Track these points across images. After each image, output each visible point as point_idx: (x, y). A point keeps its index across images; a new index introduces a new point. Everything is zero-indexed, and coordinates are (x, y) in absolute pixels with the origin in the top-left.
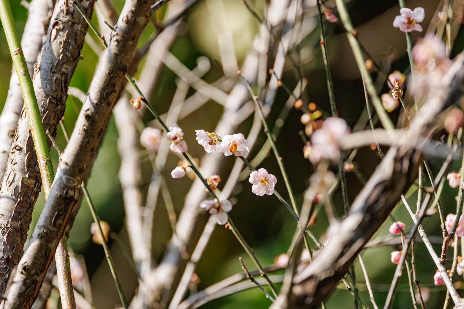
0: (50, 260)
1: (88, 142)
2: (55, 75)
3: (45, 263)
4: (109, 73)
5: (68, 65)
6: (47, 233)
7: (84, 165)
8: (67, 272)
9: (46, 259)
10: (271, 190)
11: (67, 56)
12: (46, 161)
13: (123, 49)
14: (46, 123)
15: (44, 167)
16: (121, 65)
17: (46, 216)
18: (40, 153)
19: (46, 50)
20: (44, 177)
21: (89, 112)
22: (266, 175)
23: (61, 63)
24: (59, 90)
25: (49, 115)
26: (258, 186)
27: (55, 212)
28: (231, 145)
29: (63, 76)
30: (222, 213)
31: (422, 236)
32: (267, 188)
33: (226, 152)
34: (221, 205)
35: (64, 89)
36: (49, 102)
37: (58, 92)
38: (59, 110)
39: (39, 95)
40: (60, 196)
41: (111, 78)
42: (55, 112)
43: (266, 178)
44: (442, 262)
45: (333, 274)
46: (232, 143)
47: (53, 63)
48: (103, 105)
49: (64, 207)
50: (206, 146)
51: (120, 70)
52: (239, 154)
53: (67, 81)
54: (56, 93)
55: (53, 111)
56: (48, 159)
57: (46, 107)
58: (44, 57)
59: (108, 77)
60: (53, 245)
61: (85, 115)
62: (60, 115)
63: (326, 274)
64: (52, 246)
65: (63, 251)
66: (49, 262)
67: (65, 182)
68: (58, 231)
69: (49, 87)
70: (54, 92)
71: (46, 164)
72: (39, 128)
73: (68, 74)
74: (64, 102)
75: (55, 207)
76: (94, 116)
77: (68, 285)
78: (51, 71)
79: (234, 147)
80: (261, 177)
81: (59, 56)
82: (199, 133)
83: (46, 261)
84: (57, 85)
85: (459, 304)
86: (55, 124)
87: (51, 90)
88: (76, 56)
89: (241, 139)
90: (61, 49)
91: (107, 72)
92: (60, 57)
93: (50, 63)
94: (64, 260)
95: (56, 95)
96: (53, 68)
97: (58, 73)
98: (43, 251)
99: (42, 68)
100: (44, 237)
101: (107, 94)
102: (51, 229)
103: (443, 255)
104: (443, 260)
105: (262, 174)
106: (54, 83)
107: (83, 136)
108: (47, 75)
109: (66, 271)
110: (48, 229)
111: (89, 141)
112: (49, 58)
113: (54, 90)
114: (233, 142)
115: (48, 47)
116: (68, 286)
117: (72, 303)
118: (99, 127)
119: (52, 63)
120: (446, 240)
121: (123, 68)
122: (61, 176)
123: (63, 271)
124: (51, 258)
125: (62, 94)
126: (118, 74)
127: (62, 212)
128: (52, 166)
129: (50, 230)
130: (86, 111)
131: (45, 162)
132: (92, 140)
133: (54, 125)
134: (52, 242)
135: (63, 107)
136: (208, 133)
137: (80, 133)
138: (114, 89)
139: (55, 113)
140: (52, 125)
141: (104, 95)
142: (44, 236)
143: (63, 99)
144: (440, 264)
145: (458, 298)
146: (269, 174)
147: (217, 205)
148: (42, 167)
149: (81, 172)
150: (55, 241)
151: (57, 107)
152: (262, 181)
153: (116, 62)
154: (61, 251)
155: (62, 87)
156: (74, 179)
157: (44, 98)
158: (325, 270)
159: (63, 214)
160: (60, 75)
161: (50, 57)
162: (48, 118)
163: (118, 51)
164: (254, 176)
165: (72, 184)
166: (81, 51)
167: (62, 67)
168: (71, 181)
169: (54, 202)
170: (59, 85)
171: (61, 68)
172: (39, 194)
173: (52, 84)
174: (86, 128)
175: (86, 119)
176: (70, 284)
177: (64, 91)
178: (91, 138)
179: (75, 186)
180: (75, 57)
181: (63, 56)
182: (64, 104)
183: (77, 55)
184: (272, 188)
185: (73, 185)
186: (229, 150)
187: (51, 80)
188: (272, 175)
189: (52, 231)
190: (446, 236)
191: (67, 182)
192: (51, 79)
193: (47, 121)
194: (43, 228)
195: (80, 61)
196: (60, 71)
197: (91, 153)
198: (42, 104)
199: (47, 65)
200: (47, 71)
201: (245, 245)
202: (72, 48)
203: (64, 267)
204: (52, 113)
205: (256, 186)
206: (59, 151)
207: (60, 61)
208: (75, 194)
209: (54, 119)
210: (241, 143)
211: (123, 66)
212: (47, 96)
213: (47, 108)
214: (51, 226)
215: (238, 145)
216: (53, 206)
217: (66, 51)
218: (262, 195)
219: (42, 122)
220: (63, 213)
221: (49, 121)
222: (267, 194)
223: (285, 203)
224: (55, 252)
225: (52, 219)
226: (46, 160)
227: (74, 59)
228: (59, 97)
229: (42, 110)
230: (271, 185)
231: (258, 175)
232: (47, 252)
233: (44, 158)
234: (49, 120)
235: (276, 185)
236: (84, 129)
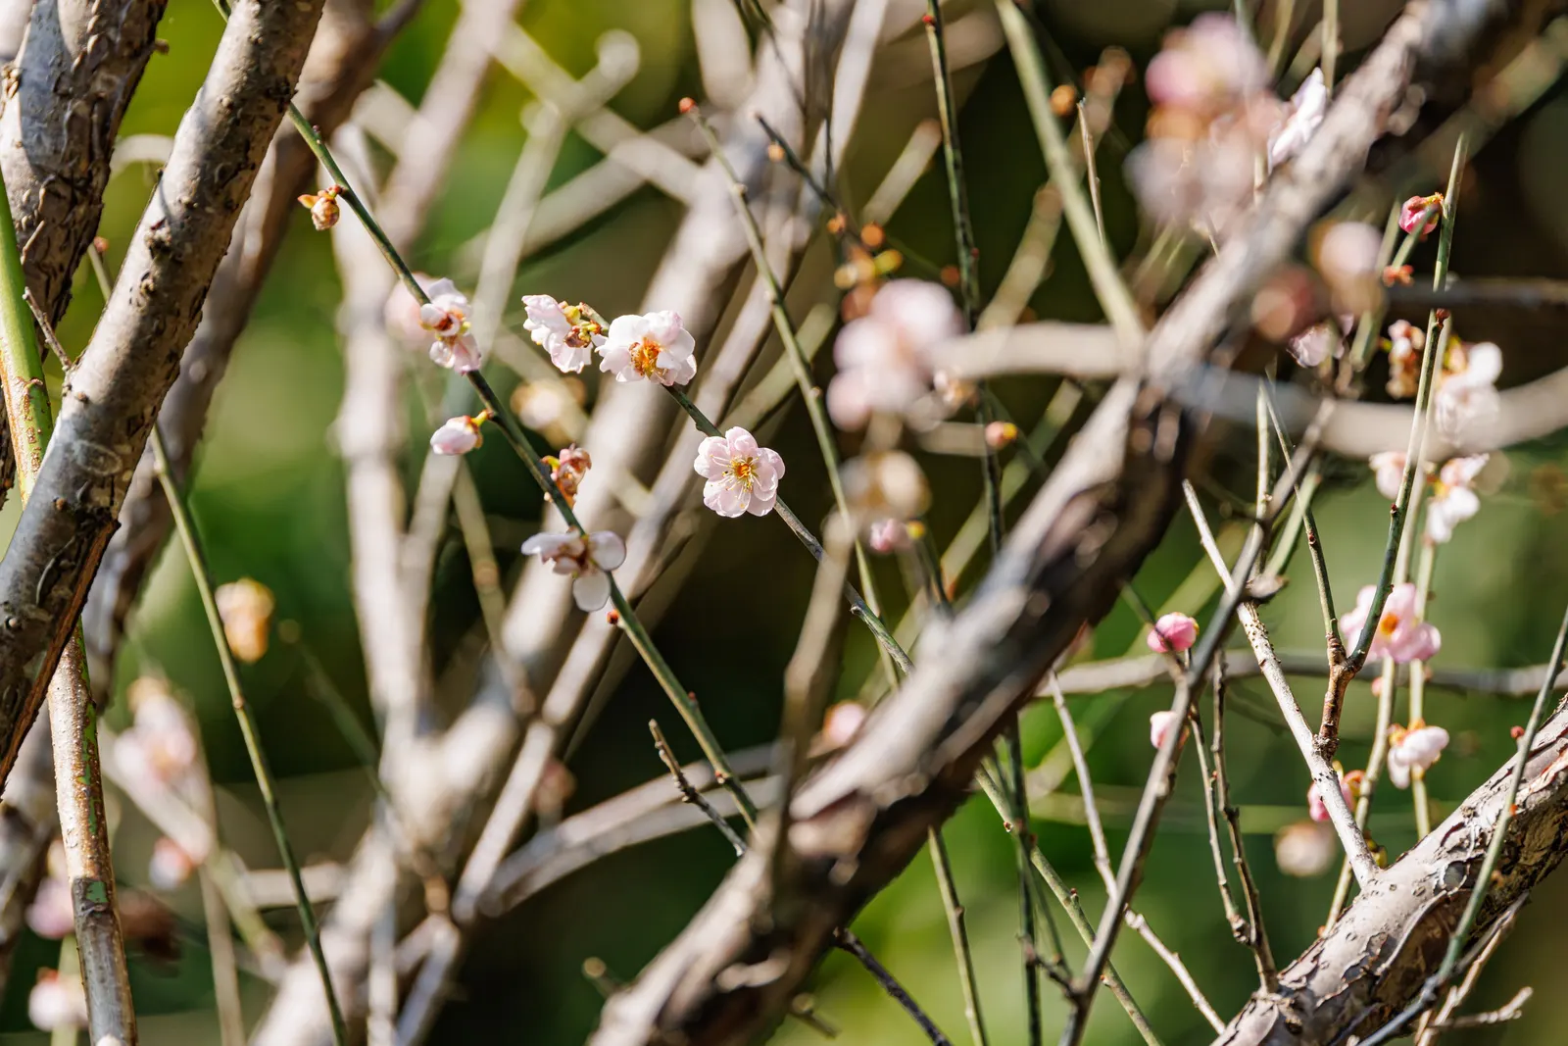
0: (29, 717)
1: (159, 332)
2: (69, 103)
3: (12, 726)
4: (230, 106)
5: (111, 72)
6: (17, 629)
7: (143, 407)
8: (86, 757)
9: (12, 716)
10: (767, 501)
11: (111, 43)
12: (29, 390)
13: (277, 28)
14: (33, 262)
15: (22, 408)
16: (273, 79)
17: (16, 572)
18: (10, 362)
19: (44, 20)
20: (19, 441)
21: (163, 233)
22: (749, 450)
23: (91, 65)
24: (80, 154)
25: (45, 236)
26: (724, 485)
27: (48, 561)
28: (637, 348)
29: (96, 108)
30: (594, 573)
31: (1260, 659)
32: (752, 491)
33: (621, 370)
34: (591, 546)
35: (97, 151)
36: (48, 192)
37: (79, 160)
38: (81, 221)
39: (15, 170)
40: (65, 506)
41: (237, 122)
42: (67, 224)
43: (750, 459)
44: (1321, 747)
45: (922, 787)
46: (642, 343)
47: (64, 63)
48: (209, 210)
49: (77, 545)
50: (558, 350)
51: (267, 95)
52: (664, 377)
53: (107, 124)
54: (71, 164)
55: (58, 222)
56: (35, 381)
57: (37, 208)
58: (36, 45)
59: (228, 116)
60: (39, 668)
61: (149, 243)
62: (86, 234)
63: (898, 788)
64: (33, 670)
65: (75, 688)
66: (24, 724)
67: (80, 462)
68: (54, 622)
69: (47, 142)
70: (65, 161)
71: (29, 398)
72: (10, 277)
73: (113, 101)
74: (97, 194)
75: (46, 544)
76: (181, 245)
77: (89, 801)
78: (56, 90)
79: (646, 355)
80: (732, 455)
81: (83, 41)
82: (533, 307)
83: (15, 721)
84: (76, 137)
85: (1372, 887)
86: (66, 267)
87: (56, 152)
88: (142, 42)
89: (670, 328)
90: (91, 17)
91: (226, 101)
92: (86, 46)
93: (52, 65)
94: (76, 718)
95: (72, 171)
96: (65, 79)
97: (79, 97)
98: (3, 690)
99: (26, 79)
100: (8, 642)
101: (222, 173)
102: (33, 615)
103: (1326, 726)
104: (1328, 740)
105: (737, 448)
106: (65, 132)
107: (143, 311)
108: (43, 102)
109: (81, 753)
110: (22, 616)
111: (161, 327)
112: (51, 45)
113: (65, 154)
114: (645, 339)
115: (48, 10)
116: (87, 805)
117: (98, 858)
118: (195, 281)
119: (60, 64)
120: (1336, 674)
121: (278, 89)
122: (67, 440)
123: (73, 752)
124: (31, 710)
125: (90, 168)
126: (263, 108)
127: (70, 561)
128: (49, 405)
129: (29, 620)
130: (153, 229)
131: (25, 392)
132: (170, 326)
133: (61, 268)
134: (34, 658)
135: (95, 208)
136: (564, 308)
137: (134, 301)
138: (247, 158)
139: (66, 231)
140: (54, 270)
141: (213, 177)
142: (8, 638)
143: (94, 183)
144: (1317, 753)
145: (1370, 869)
146: (760, 446)
147: (579, 549)
148: (14, 407)
149: (133, 428)
150: (45, 654)
151: (75, 209)
152: (739, 470)
153: (254, 69)
154: (69, 687)
155: (91, 146)
156: (111, 453)
157: (30, 180)
158: (900, 775)
159: (73, 568)
160: (87, 104)
161: (55, 44)
162: (43, 246)
163: (263, 34)
164: (710, 452)
165: (103, 469)
166: (160, 27)
167: (94, 79)
168: (101, 460)
169: (43, 526)
170: (81, 137)
171: (89, 81)
172: (7, 497)
173: (59, 134)
174: (151, 287)
175: (153, 255)
176: (95, 798)
177: (97, 157)
178: (169, 319)
179: (112, 476)
180: (137, 43)
181: (97, 43)
182: (95, 201)
183: (146, 39)
184: (769, 492)
185: (105, 473)
186: (633, 365)
187: (57, 120)
188: (768, 450)
189: (34, 624)
190: (1337, 661)
191: (87, 463)
192: (55, 115)
193: (38, 257)
194: (6, 611)
195: (156, 56)
196: (86, 92)
197: (170, 366)
198: (24, 198)
199: (42, 71)
200: (44, 92)
201: (669, 682)
202: (130, 15)
203: (75, 741)
204: (55, 228)
205: (715, 484)
206: (63, 360)
207: (87, 60)
208: (112, 503)
209: (62, 249)
210: (673, 342)
211: (278, 83)
212: (39, 171)
213: (39, 214)
214: (33, 606)
215: (661, 349)
216: (39, 537)
217: (108, 25)
218: (734, 516)
219: (22, 259)
220: (73, 563)
221: (45, 257)
222: (752, 513)
223: (810, 544)
224: (45, 691)
225: (36, 583)
226: (28, 386)
227: (135, 51)
228: (81, 178)
229: (24, 220)
230: (766, 483)
231: (724, 449)
232: (18, 691)
233: (22, 380)
234: (47, 252)
235: (780, 482)
236: (147, 287)
